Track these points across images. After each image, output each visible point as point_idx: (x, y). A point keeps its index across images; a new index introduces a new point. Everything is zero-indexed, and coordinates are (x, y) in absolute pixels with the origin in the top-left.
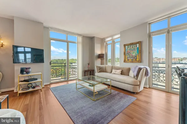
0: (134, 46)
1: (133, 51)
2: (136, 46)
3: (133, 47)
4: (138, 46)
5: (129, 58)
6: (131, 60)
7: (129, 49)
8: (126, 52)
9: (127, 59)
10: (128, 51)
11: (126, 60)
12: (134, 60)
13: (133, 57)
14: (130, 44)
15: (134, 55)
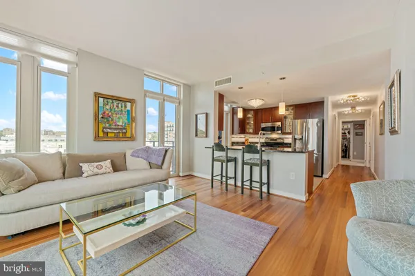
0: (120, 105)
1: (118, 116)
2: (126, 107)
3: (118, 107)
4: (129, 108)
5: (109, 130)
6: (113, 135)
7: (108, 107)
8: (100, 113)
9: (103, 131)
10: (107, 113)
11: (101, 134)
12: (121, 135)
13: (118, 129)
14: (112, 96)
15: (121, 124)
